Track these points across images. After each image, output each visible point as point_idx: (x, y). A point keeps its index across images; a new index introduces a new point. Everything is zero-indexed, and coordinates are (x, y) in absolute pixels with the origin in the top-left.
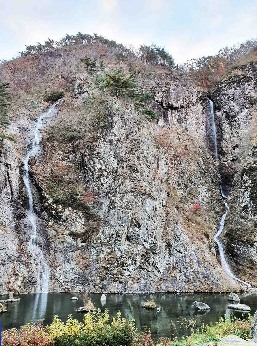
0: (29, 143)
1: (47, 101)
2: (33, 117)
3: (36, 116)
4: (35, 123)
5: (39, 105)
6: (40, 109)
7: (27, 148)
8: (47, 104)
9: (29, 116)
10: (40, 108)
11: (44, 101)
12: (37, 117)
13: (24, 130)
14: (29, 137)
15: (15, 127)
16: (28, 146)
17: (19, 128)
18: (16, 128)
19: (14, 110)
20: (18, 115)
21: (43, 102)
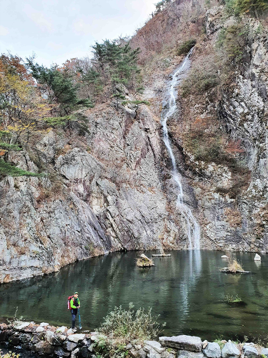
0: (166, 103)
1: (179, 55)
2: (168, 75)
3: (170, 73)
4: (170, 81)
5: (172, 61)
6: (174, 66)
7: (165, 109)
8: (179, 57)
9: (163, 76)
10: (174, 64)
11: (176, 56)
12: (171, 75)
13: (160, 91)
14: (165, 98)
15: (152, 91)
16: (165, 107)
17: (155, 91)
18: (152, 92)
19: (149, 74)
20: (153, 78)
21: (175, 57)
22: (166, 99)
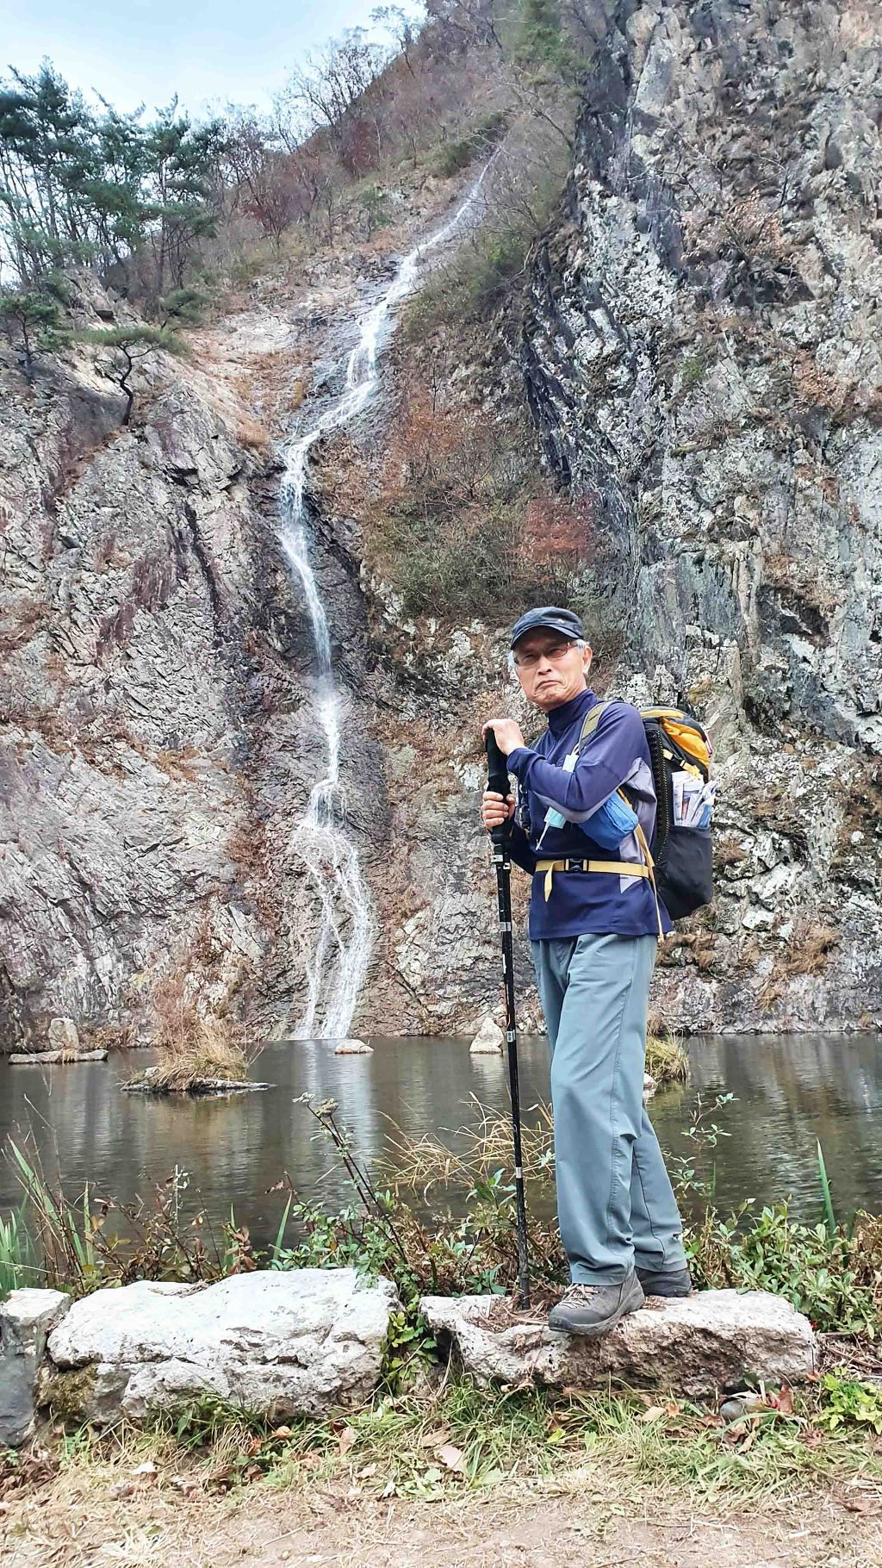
0: (332, 368)
1: (450, 172)
2: (378, 260)
3: (392, 251)
4: (385, 284)
5: (413, 201)
6: (419, 222)
7: (320, 395)
8: (449, 185)
9: (359, 265)
10: (418, 214)
11: (435, 177)
12: (394, 257)
13: (319, 322)
14: (335, 348)
15: (284, 326)
16: (320, 387)
17: (298, 322)
18: (285, 328)
20: (306, 273)
21: (431, 182)
22: (335, 354)
